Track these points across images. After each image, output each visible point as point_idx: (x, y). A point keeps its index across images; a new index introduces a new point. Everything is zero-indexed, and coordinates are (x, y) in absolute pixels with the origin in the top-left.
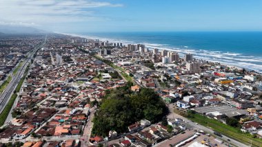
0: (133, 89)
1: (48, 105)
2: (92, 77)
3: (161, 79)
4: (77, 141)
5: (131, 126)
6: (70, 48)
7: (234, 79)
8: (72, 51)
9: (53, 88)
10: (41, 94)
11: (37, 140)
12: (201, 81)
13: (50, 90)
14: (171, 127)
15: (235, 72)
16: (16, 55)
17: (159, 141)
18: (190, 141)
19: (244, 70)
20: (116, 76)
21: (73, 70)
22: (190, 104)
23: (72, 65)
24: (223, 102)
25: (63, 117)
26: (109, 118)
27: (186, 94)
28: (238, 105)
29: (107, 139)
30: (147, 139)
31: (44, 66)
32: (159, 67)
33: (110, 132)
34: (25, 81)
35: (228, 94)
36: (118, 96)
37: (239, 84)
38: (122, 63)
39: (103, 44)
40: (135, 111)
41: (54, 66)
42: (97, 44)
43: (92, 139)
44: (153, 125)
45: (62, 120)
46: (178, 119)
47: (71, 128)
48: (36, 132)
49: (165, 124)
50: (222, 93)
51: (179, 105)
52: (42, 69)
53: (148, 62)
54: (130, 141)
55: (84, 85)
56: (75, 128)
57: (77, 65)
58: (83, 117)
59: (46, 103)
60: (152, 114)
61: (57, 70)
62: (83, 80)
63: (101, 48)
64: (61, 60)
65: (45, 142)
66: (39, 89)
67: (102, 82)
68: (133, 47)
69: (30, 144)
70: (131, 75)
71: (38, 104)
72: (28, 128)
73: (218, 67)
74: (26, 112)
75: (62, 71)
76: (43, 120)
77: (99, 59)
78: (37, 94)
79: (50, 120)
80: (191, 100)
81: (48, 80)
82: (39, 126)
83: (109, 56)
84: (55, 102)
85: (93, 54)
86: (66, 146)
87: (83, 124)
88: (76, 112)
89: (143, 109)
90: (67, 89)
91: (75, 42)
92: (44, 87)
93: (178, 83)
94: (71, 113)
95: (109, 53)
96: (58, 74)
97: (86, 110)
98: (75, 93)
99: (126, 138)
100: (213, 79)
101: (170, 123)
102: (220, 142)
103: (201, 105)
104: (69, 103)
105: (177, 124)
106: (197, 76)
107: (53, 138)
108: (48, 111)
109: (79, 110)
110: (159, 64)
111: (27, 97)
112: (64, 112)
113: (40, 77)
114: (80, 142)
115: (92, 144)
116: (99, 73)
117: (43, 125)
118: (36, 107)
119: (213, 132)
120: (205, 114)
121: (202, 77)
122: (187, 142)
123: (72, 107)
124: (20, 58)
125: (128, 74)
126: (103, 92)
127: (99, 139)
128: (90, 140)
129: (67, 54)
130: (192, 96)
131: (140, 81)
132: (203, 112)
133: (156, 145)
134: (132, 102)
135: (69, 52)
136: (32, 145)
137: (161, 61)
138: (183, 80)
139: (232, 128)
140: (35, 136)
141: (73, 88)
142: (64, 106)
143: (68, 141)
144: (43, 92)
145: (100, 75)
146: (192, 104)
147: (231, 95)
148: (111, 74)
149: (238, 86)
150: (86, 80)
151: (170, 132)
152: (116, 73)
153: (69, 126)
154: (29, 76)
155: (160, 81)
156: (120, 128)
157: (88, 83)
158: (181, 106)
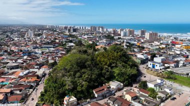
2: (57, 45)
5: (98, 89)
12: (164, 46)
14: (153, 91)
22: (164, 65)
23: (41, 38)
27: (154, 56)
32: (119, 38)
38: (86, 36)
40: (102, 69)
41: (25, 39)
44: (128, 88)
49: (144, 86)
51: (151, 66)
53: (108, 36)
58: (35, 79)
62: (47, 47)
64: (32, 35)
67: (66, 49)
73: (172, 38)
77: (66, 35)
81: (13, 47)
83: (74, 33)
88: (29, 73)
89: (112, 68)
90: (29, 53)
93: (142, 48)
94: (21, 74)
96: (25, 43)
97: (41, 71)
100: (174, 45)
101: (151, 85)
103: (177, 66)
105: (159, 86)
106: (157, 43)
112: (13, 73)
121: (162, 44)
123: (26, 68)
130: (162, 57)
137: (120, 35)
138: (145, 46)
141: (36, 53)
145: (65, 44)
150: (51, 48)
156: (82, 92)
157: (52, 49)
158: (153, 67)
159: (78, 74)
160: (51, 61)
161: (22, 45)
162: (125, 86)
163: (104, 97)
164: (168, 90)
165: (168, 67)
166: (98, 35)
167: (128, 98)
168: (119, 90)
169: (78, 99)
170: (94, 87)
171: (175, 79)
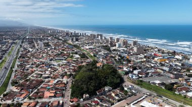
0: (98, 65)
1: (36, 77)
2: (66, 57)
3: (117, 58)
4: (61, 102)
5: (99, 91)
6: (47, 36)
7: (168, 58)
8: (49, 38)
9: (39, 65)
10: (31, 69)
11: (32, 101)
12: (145, 60)
13: (37, 67)
14: (127, 91)
15: (168, 53)
16: (8, 42)
17: (119, 101)
18: (141, 101)
19: (175, 52)
20: (83, 56)
21: (52, 52)
22: (138, 76)
23: (51, 49)
24: (161, 74)
25: (49, 86)
27: (135, 69)
28: (172, 76)
29: (82, 100)
30: (111, 100)
31: (31, 50)
32: (114, 50)
33: (84, 95)
34: (18, 60)
35: (164, 68)
36: (88, 70)
38: (87, 47)
39: (72, 33)
40: (101, 80)
41: (37, 49)
42: (67, 34)
43: (72, 100)
44: (114, 90)
45: (48, 88)
46: (131, 86)
47: (56, 93)
48: (30, 95)
49: (122, 90)
50: (160, 67)
51: (130, 76)
52: (29, 52)
53: (106, 46)
54: (99, 101)
55: (61, 63)
56: (58, 92)
57: (55, 49)
58: (63, 85)
60: (113, 82)
61: (40, 52)
62: (60, 60)
63: (71, 36)
64: (43, 45)
65: (38, 102)
66: (29, 66)
67: (74, 61)
68: (94, 36)
70: (95, 56)
71: (30, 77)
72: (25, 93)
73: (156, 50)
74: (21, 82)
75: (44, 53)
76: (35, 87)
77: (70, 44)
78: (28, 70)
79: (39, 88)
80: (139, 73)
81: (35, 60)
82: (32, 92)
83: (77, 42)
84: (42, 75)
85: (65, 41)
86: (54, 105)
87: (64, 90)
88: (58, 82)
90: (49, 66)
91: (51, 32)
92: (32, 64)
93: (129, 61)
95: (77, 40)
96: (41, 55)
97: (65, 80)
98: (55, 68)
99: (96, 99)
100: (153, 58)
101: (126, 89)
102: (161, 101)
103: (146, 76)
104: (52, 75)
105: (130, 89)
106: (142, 56)
107: (44, 100)
108: (37, 81)
109: (60, 81)
110: (114, 48)
111: (21, 72)
112: (49, 81)
113: (28, 57)
114: (63, 103)
115: (72, 104)
116: (71, 55)
117: (35, 91)
118: (28, 78)
119: (156, 94)
120: (149, 82)
121: (145, 57)
122: (139, 101)
123: (55, 78)
124: (12, 43)
125: (93, 55)
126: (76, 68)
127: (77, 100)
128: (70, 101)
129: (46, 41)
130: (139, 70)
131: (101, 60)
133: (117, 104)
134: (99, 74)
135: (47, 39)
136: (29, 104)
137: (115, 45)
138: (132, 59)
139: (169, 92)
140: (30, 98)
141: (54, 65)
142: (48, 77)
143: (55, 101)
144: (32, 68)
145: (72, 56)
146: (140, 76)
147: (167, 69)
148: (80, 55)
149: (171, 63)
151: (126, 95)
152: (84, 54)
153: (54, 91)
154: (20, 57)
155: (116, 60)
156: (91, 92)
157: (64, 61)
158: (132, 77)
159: (89, 83)
160: (68, 73)
161: (40, 57)
162: (113, 89)
163: (102, 94)
164: (134, 91)
165: (141, 77)
166: (97, 45)
167: (113, 95)
168: (109, 91)
169: (90, 95)
170: (97, 90)
171: (142, 85)
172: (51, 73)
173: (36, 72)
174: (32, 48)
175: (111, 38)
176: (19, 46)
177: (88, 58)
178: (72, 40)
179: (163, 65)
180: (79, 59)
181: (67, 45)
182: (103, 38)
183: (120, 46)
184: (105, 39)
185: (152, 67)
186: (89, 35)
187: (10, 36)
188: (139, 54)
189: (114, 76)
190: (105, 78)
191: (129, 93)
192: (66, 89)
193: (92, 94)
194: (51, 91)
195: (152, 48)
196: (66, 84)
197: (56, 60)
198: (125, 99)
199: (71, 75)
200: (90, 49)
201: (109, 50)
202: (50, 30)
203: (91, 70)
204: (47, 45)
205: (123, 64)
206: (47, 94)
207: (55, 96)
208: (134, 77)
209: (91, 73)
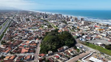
0: (59, 31)
1: (18, 39)
2: (39, 27)
3: (71, 28)
4: (33, 56)
5: (59, 49)
6: (29, 15)
7: (104, 29)
8: (30, 16)
9: (21, 31)
10: (15, 34)
11: (12, 55)
12: (89, 29)
13: (20, 32)
14: (78, 49)
15: (104, 25)
16: (5, 18)
17: (73, 56)
18: (89, 56)
19: (108, 25)
20: (50, 26)
21: (31, 24)
22: (86, 39)
23: (30, 22)
24: (101, 38)
25: (26, 44)
26: (48, 45)
27: (83, 35)
28: (109, 39)
29: (47, 55)
30: (68, 55)
31: (17, 22)
32: (69, 23)
33: (49, 51)
34: (8, 28)
35: (103, 34)
36: (52, 34)
37: (107, 31)
38: (53, 21)
39: (43, 14)
40: (61, 41)
41: (22, 22)
42: (41, 14)
43: (40, 55)
45: (25, 46)
46: (82, 46)
47: (30, 49)
48: (12, 51)
49: (76, 48)
50: (100, 34)
51: (81, 40)
52: (16, 23)
53: (64, 21)
54: (59, 56)
55: (35, 30)
56: (32, 49)
57: (32, 22)
58: (35, 44)
59: (18, 38)
60: (69, 43)
61: (23, 24)
62: (35, 28)
63: (43, 15)
64: (25, 20)
65: (16, 56)
66: (14, 32)
67: (44, 29)
68: (57, 15)
69: (9, 57)
70: (57, 26)
71: (14, 38)
72: (8, 49)
73: (95, 23)
74: (8, 42)
75: (25, 24)
76: (16, 45)
77: (42, 20)
78: (13, 34)
79: (19, 46)
80: (86, 37)
81: (19, 28)
82: (14, 48)
83: (46, 19)
84: (22, 37)
85: (39, 18)
86: (27, 58)
87: (35, 48)
88: (32, 42)
89: (64, 41)
90: (28, 32)
91: (31, 13)
92: (17, 31)
93: (79, 30)
94: (29, 42)
95: (46, 17)
96: (23, 25)
97: (37, 41)
98: (31, 33)
99: (57, 55)
100: (95, 28)
101: (78, 48)
102: (104, 57)
103: (91, 40)
104: (28, 38)
105: (81, 48)
106: (87, 27)
107: (21, 55)
108: (18, 41)
109: (33, 41)
110: (69, 22)
111: (9, 35)
112: (26, 42)
113: (15, 27)
114: (34, 57)
115: (40, 58)
116: (42, 25)
117: (16, 48)
118: (12, 40)
119: (99, 52)
120: (94, 43)
121: (89, 27)
122: (87, 57)
123: (30, 40)
124: (7, 19)
125: (56, 26)
126: (44, 34)
127: (44, 55)
128: (39, 56)
129: (28, 18)
130: (86, 36)
131: (61, 29)
132: (93, 43)
133: (72, 58)
134: (59, 38)
135: (29, 17)
136: (10, 58)
137: (70, 21)
138: (81, 28)
139: (108, 51)
140: (11, 53)
141: (31, 32)
142: (26, 39)
143: (28, 56)
144: (17, 33)
146: (87, 39)
147: (105, 35)
148: (47, 26)
149: (107, 32)
150: (37, 28)
151: (78, 52)
152: (50, 25)
153: (28, 49)
154: (10, 26)
155: (70, 29)
158: (82, 40)
159: (52, 44)
161: (23, 26)
162: (69, 48)
163: (61, 51)
164: (84, 50)
166: (59, 20)
167: (69, 52)
168: (67, 49)
169: (53, 52)
171: (89, 45)
172: (28, 36)
173: (18, 36)
174: (18, 21)
175: (67, 16)
176: (11, 20)
177: (53, 28)
178: (43, 17)
179: (101, 33)
180: (47, 28)
181: (40, 20)
182: (62, 17)
183: (73, 21)
184: (63, 17)
185: (94, 34)
186: (54, 15)
187: (7, 15)
188: (85, 26)
189: (70, 39)
190: (63, 40)
191: (81, 51)
192: (37, 47)
193: (55, 51)
194: (27, 48)
195: (93, 23)
196: (37, 44)
197: (32, 28)
198: (78, 55)
199: (41, 38)
200: (54, 22)
201: (66, 23)
202: (31, 12)
203: (54, 34)
204: (28, 20)
205: (75, 31)
206: (24, 50)
207: (29, 52)
208: (83, 40)
209: (54, 37)
